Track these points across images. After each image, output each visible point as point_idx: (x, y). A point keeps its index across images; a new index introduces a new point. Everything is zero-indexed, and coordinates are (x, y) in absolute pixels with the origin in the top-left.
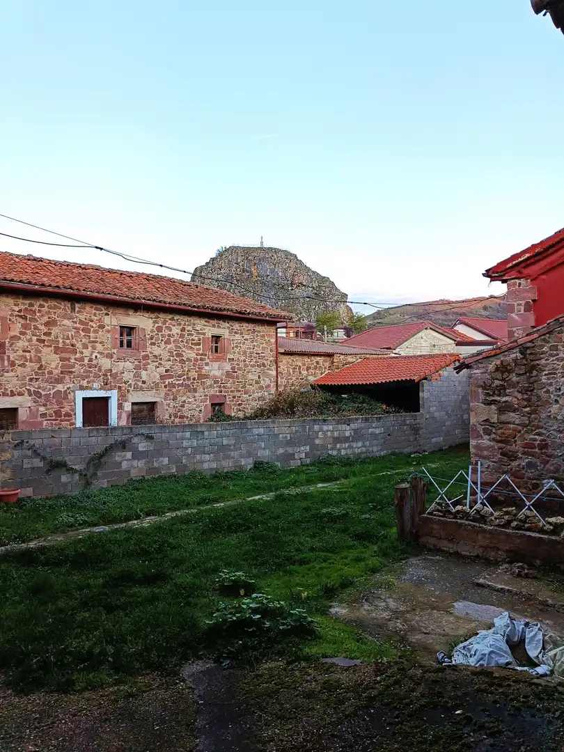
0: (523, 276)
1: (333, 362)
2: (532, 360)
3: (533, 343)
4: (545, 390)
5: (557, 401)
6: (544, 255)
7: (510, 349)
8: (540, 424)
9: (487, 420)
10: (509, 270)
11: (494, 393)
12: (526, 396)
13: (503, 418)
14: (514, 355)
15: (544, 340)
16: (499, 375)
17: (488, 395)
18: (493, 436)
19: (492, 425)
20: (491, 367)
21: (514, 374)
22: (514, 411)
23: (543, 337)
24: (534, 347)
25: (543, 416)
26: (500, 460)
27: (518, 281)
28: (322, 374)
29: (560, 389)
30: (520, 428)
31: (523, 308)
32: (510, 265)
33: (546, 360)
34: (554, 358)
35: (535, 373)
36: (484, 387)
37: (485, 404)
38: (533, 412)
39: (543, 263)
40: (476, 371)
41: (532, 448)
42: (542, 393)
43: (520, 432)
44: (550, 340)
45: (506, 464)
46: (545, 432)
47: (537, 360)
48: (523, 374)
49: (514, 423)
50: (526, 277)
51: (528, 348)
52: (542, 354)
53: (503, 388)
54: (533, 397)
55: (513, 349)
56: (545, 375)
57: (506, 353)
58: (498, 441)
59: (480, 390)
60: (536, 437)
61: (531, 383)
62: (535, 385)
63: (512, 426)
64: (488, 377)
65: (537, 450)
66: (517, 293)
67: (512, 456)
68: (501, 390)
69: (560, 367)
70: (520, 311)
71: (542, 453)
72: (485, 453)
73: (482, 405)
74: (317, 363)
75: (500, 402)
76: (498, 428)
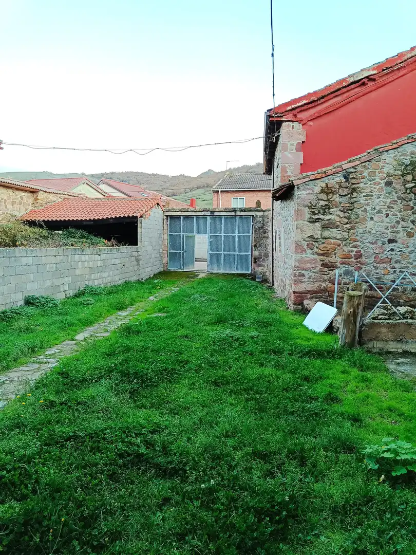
0: (297, 120)
1: (36, 199)
2: (353, 184)
3: (356, 169)
4: (363, 209)
5: (372, 218)
6: (316, 104)
7: (335, 173)
8: (357, 238)
9: (311, 237)
10: (287, 113)
11: (319, 212)
12: (346, 215)
13: (326, 234)
14: (338, 179)
15: (365, 166)
16: (324, 196)
17: (314, 213)
18: (315, 250)
19: (316, 240)
20: (317, 189)
21: (338, 195)
22: (337, 227)
23: (363, 164)
24: (355, 172)
25: (361, 231)
26: (321, 271)
27: (291, 124)
28: (26, 210)
29: (375, 208)
30: (340, 242)
31: (295, 147)
32: (290, 108)
33: (365, 184)
34: (372, 182)
35: (355, 194)
36: (310, 207)
37: (310, 222)
38: (352, 228)
39: (312, 111)
40: (302, 192)
41: (349, 259)
42: (360, 212)
43: (339, 245)
44: (369, 167)
45: (326, 273)
46: (360, 244)
47: (358, 184)
48: (345, 195)
49: (335, 238)
50: (300, 121)
51: (350, 173)
52: (362, 179)
53: (328, 207)
54: (352, 215)
55: (337, 173)
56: (364, 196)
57: (331, 176)
58: (319, 255)
59: (306, 209)
60: (353, 249)
61: (352, 203)
62: (355, 205)
63: (332, 241)
64: (314, 198)
65: (353, 260)
66: (290, 134)
67: (332, 267)
68: (326, 209)
69: (376, 190)
70: (292, 150)
71: (357, 262)
72: (309, 266)
73: (307, 223)
74: (22, 198)
75: (323, 220)
76: (320, 243)
